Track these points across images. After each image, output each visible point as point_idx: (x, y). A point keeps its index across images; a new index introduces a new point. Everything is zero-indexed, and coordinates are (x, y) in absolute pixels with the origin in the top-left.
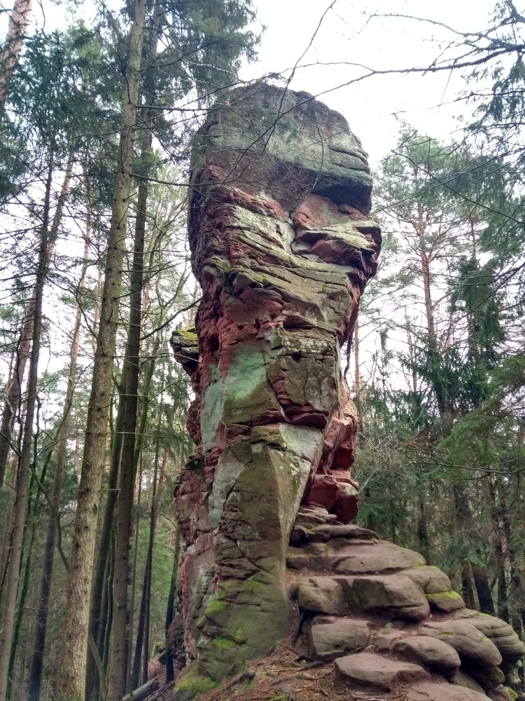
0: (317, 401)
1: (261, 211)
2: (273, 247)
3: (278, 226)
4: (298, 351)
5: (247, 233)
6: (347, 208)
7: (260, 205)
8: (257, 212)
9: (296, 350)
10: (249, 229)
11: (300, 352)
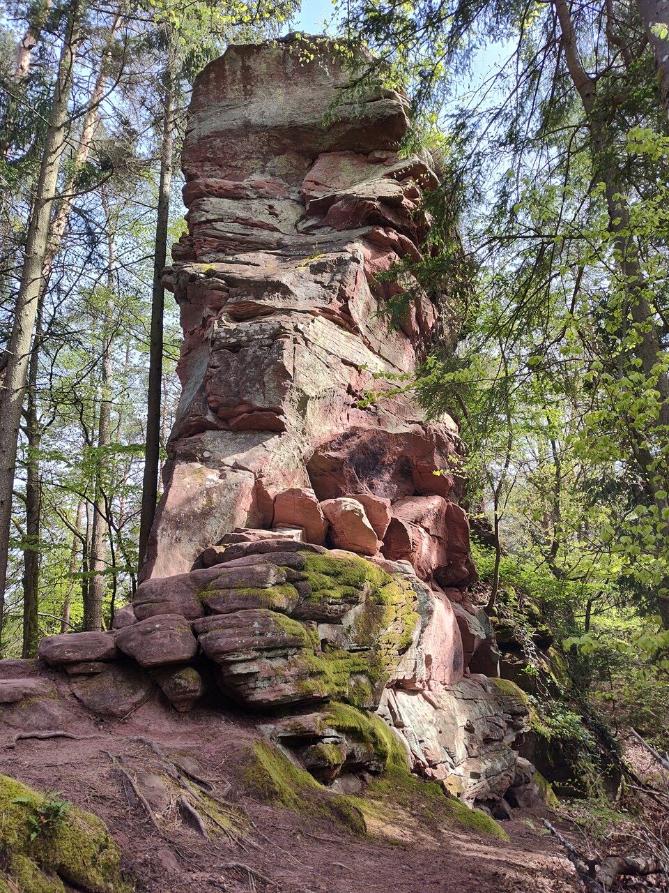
0: (260, 397)
1: (247, 195)
2: (254, 232)
3: (271, 207)
4: (235, 340)
5: (219, 225)
6: (377, 155)
7: (244, 188)
8: (243, 198)
9: (232, 340)
10: (221, 220)
11: (239, 341)
